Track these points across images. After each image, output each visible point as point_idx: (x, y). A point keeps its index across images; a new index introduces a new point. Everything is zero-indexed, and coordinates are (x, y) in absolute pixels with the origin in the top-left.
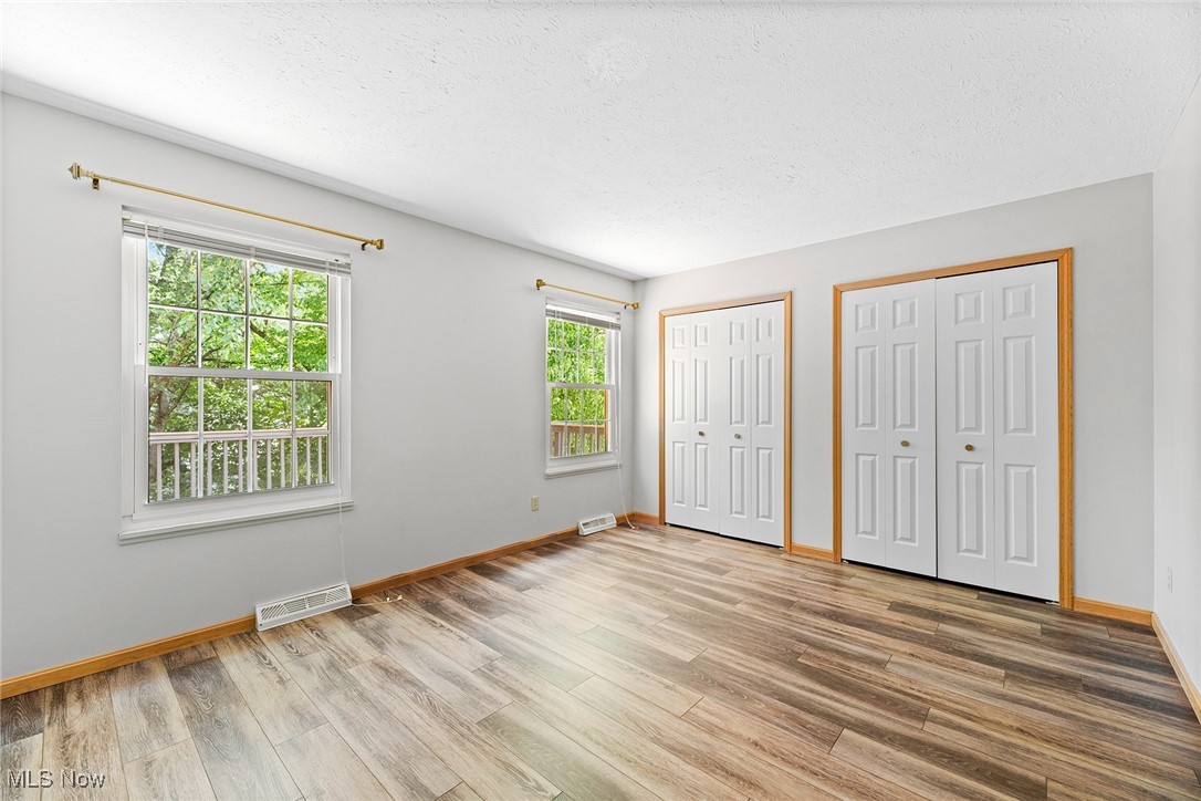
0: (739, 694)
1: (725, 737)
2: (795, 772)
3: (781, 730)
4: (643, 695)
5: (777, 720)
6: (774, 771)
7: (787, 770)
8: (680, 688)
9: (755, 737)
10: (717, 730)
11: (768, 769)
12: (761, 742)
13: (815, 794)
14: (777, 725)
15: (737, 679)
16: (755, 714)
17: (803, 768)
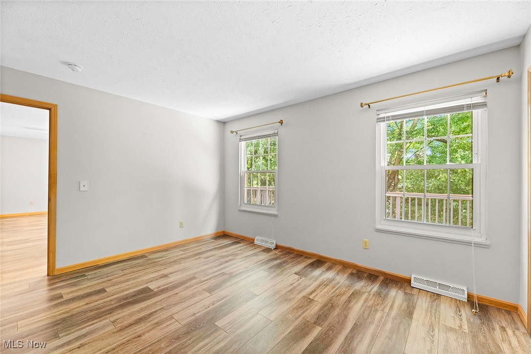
0: (178, 338)
1: (151, 327)
2: (114, 345)
3: (141, 349)
4: (192, 307)
5: (148, 349)
6: (120, 338)
7: (118, 343)
8: (193, 318)
9: (143, 337)
10: (156, 325)
11: (124, 337)
12: (139, 338)
13: (99, 348)
14: (146, 348)
15: (192, 340)
16: (158, 341)
17: (114, 349)
